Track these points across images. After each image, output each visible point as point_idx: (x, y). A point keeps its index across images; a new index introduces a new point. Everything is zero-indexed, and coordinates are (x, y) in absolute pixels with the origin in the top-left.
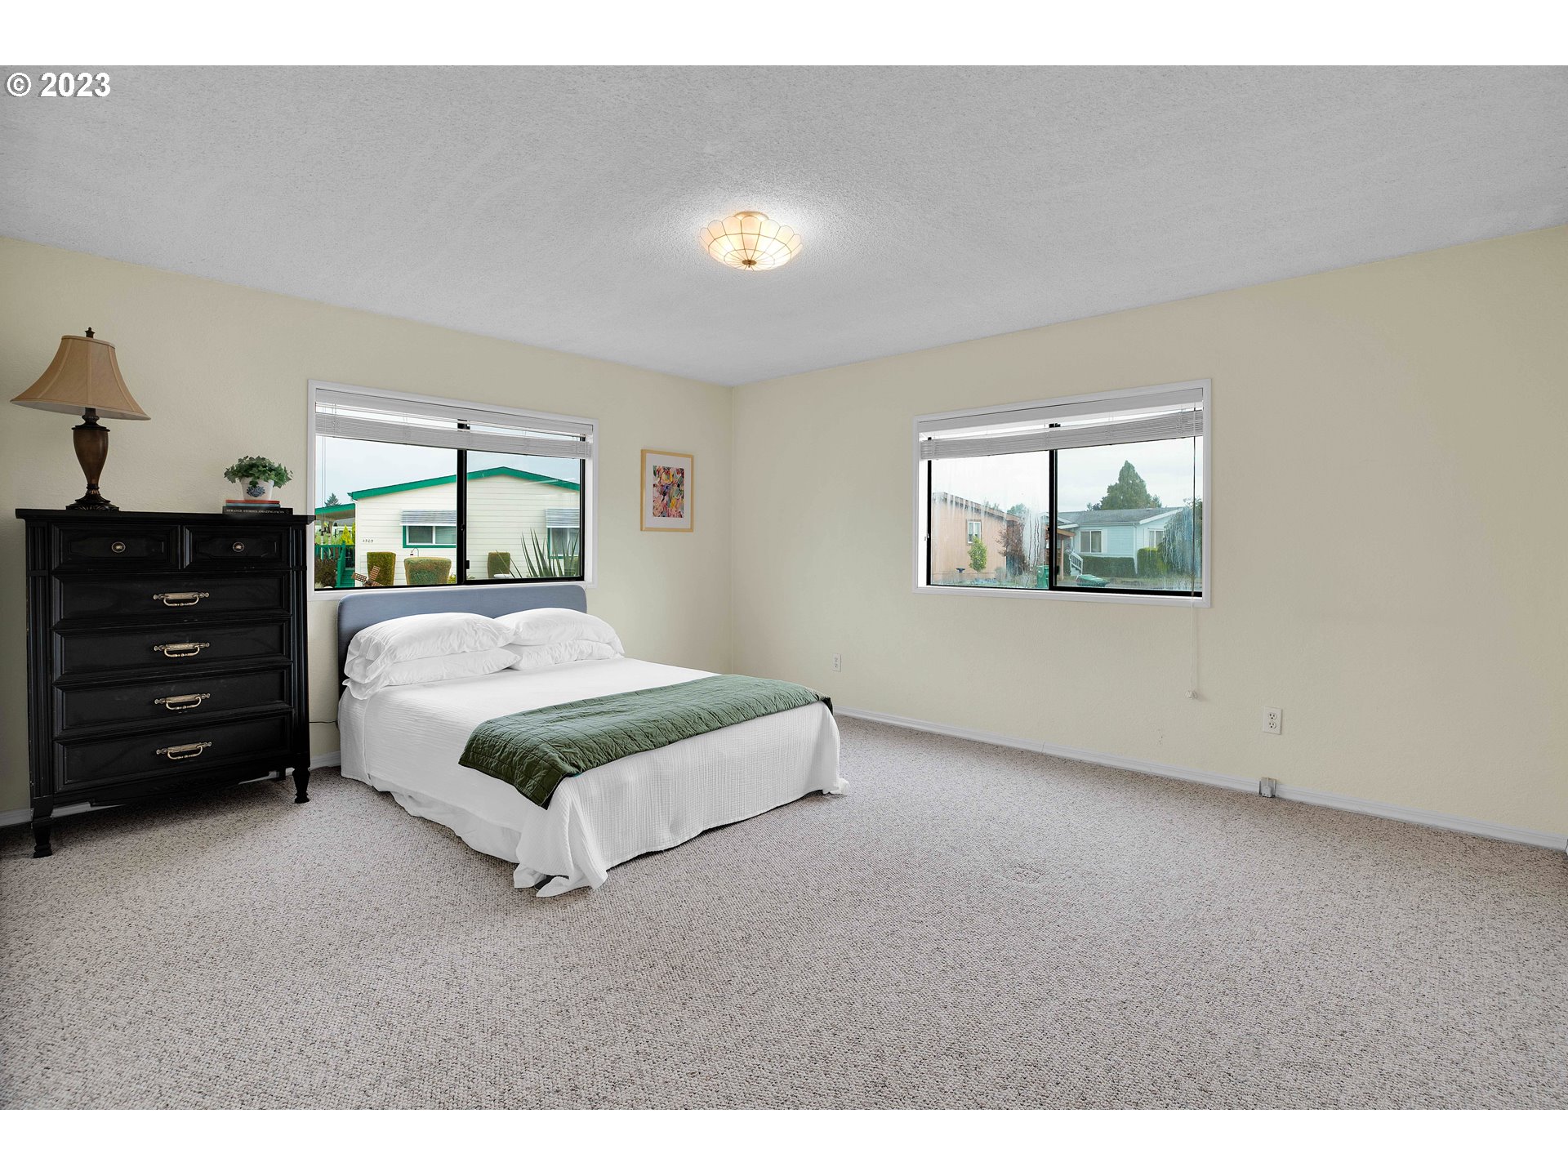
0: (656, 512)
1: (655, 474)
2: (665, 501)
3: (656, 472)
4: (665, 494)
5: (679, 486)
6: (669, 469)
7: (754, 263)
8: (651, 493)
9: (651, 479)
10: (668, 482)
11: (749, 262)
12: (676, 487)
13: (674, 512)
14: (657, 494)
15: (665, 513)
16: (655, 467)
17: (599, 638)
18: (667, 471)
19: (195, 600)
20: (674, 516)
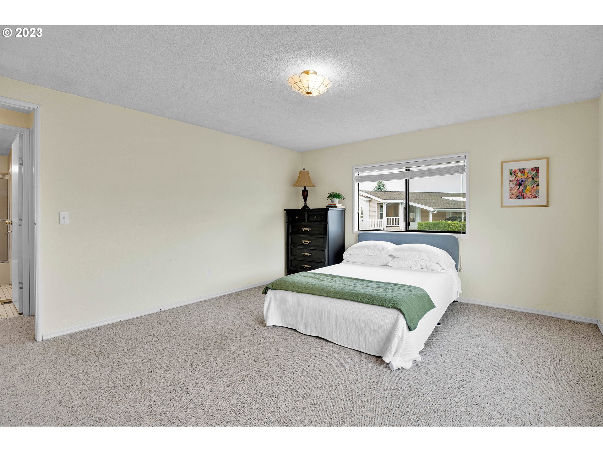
0: (512, 196)
1: (511, 174)
2: (521, 189)
3: (512, 173)
4: (521, 184)
5: (533, 179)
6: (524, 169)
7: (311, 93)
8: (508, 186)
9: (507, 177)
10: (523, 177)
11: (308, 93)
12: (530, 180)
13: (529, 194)
14: (513, 186)
15: (521, 195)
16: (511, 170)
17: (431, 260)
18: (522, 171)
19: (308, 230)
20: (529, 198)
